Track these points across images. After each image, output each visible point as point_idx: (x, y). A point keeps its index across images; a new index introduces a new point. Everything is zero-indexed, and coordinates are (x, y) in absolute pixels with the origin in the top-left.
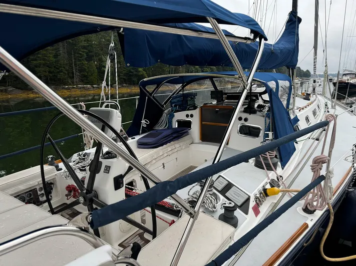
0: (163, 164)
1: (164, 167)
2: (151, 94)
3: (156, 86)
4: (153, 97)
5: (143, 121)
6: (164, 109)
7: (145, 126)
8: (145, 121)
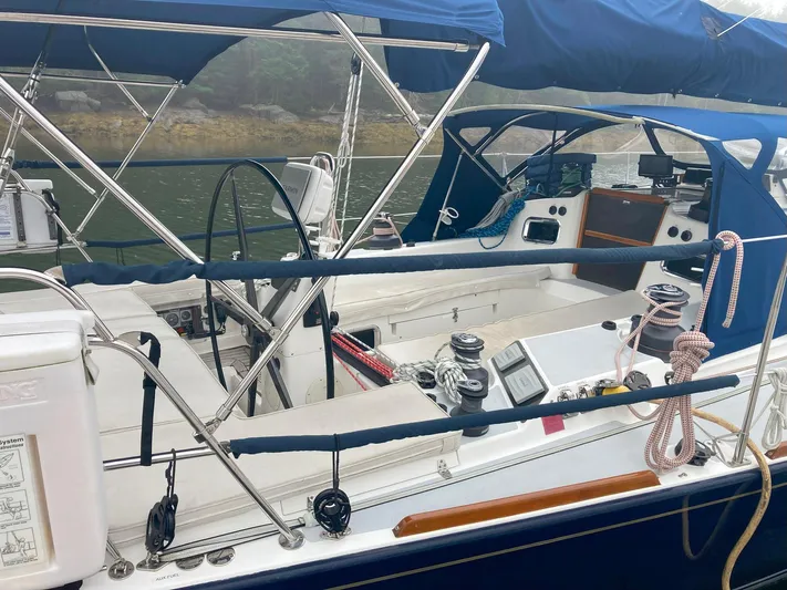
0: (455, 311)
1: (455, 316)
2: (472, 149)
3: (487, 130)
4: (479, 158)
5: (444, 212)
6: (504, 188)
7: (449, 222)
8: (450, 211)
